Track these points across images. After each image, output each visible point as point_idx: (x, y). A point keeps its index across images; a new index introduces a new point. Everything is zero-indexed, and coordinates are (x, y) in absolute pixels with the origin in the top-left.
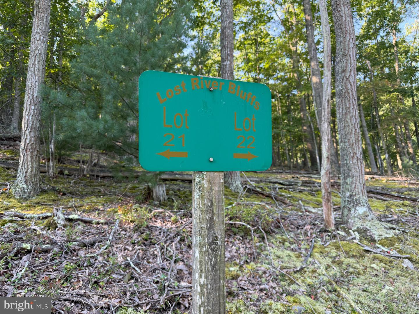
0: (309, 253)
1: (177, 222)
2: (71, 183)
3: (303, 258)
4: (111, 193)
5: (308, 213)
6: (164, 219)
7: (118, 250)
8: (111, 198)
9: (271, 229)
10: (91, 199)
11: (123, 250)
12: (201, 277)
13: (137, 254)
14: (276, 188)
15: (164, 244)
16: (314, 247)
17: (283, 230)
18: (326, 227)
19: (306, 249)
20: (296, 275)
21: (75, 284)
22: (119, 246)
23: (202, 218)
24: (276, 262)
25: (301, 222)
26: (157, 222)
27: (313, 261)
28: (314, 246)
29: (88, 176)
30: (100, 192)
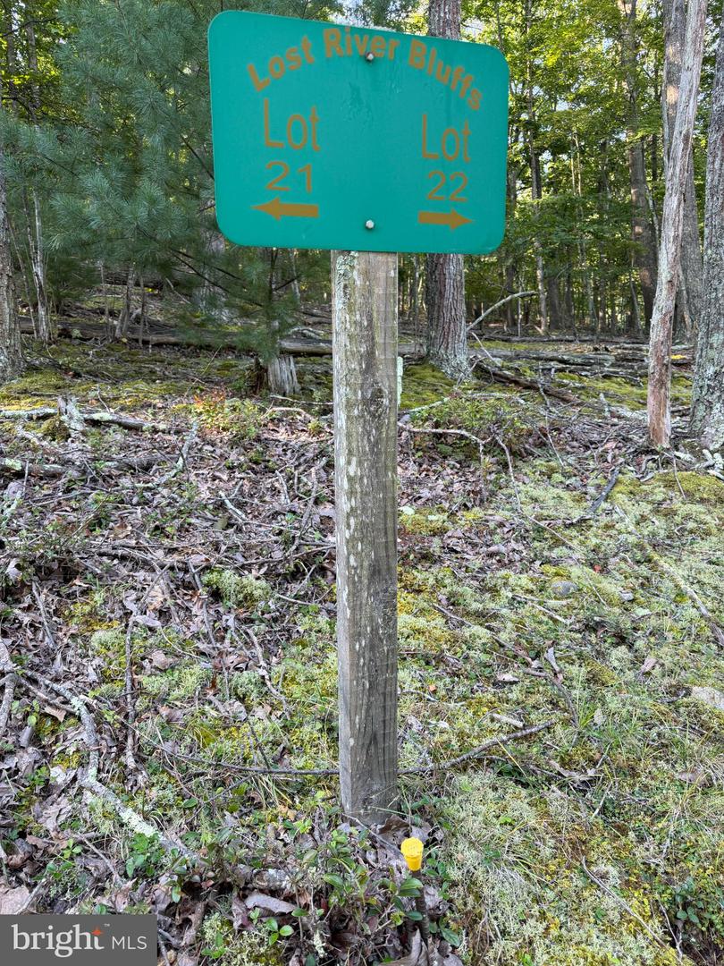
0: (604, 493)
1: (320, 432)
2: (88, 355)
3: (590, 504)
4: (179, 376)
5: (616, 420)
6: (292, 428)
7: (199, 479)
8: (179, 385)
9: (525, 449)
10: (136, 386)
11: (209, 479)
12: (349, 463)
13: (238, 487)
14: (550, 370)
15: (293, 470)
16: (617, 482)
17: (553, 450)
18: (651, 442)
19: (598, 487)
20: (567, 532)
21: (118, 531)
22: (201, 472)
23: (351, 352)
24: (530, 507)
25: (595, 437)
26: (278, 432)
27: (611, 508)
28: (617, 480)
29: (125, 340)
30: (153, 372)
